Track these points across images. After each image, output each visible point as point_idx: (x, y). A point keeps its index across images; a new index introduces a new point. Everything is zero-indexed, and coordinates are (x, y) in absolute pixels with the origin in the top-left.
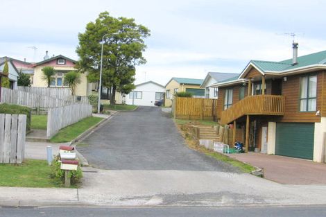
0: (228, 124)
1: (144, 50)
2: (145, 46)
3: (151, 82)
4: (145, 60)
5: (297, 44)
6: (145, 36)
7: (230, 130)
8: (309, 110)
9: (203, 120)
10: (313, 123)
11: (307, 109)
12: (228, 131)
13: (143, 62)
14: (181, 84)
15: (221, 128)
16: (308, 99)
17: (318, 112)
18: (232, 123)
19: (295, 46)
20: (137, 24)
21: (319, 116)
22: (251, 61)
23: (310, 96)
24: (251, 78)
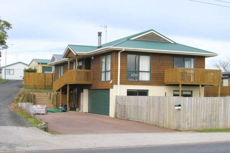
0: (57, 91)
1: (6, 39)
2: (7, 36)
3: (20, 62)
4: (7, 46)
5: (101, 33)
6: (8, 29)
7: (58, 95)
8: (107, 80)
9: (45, 89)
10: (109, 89)
11: (105, 79)
12: (57, 96)
13: (6, 47)
14: (39, 63)
15: (52, 94)
16: (106, 72)
17: (111, 81)
18: (59, 90)
19: (100, 34)
20: (2, 20)
21: (112, 84)
22: (69, 45)
23: (107, 70)
24: (69, 58)
